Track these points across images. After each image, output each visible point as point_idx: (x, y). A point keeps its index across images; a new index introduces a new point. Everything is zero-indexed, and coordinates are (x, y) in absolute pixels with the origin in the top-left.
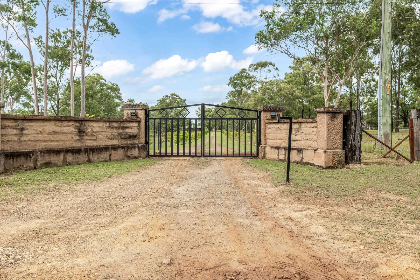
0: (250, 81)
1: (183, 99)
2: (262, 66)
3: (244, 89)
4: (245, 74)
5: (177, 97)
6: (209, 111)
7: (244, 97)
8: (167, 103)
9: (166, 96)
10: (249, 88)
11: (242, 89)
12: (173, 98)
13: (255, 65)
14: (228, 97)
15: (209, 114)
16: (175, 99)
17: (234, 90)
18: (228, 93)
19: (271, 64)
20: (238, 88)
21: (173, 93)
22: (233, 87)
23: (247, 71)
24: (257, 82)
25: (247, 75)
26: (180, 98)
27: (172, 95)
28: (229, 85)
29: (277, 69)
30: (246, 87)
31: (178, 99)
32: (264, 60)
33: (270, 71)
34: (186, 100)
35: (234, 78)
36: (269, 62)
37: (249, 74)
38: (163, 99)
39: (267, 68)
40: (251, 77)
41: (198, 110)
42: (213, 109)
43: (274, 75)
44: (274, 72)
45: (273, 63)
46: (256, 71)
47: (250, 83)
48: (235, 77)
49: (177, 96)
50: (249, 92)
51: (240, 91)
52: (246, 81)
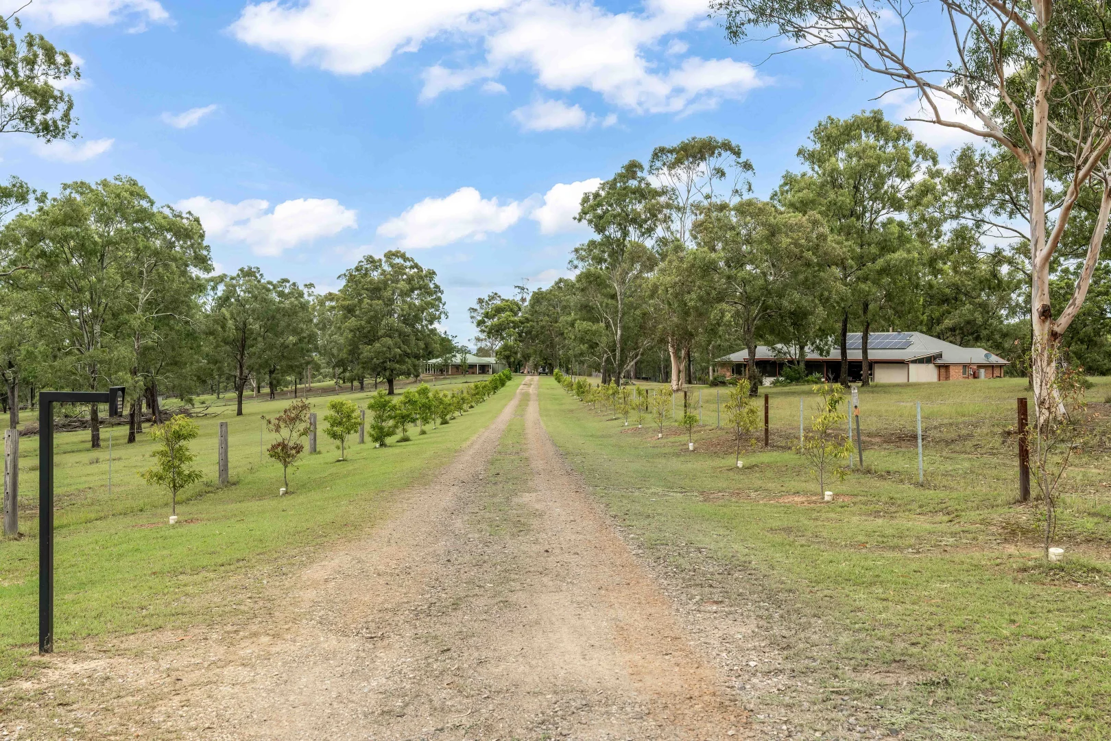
0: (653, 206)
1: (425, 267)
2: (694, 157)
3: (634, 234)
4: (633, 183)
5: (408, 264)
6: (511, 310)
7: (633, 261)
8: (371, 282)
9: (370, 260)
10: (650, 231)
11: (625, 234)
12: (392, 266)
13: (671, 152)
14: (576, 262)
15: (512, 319)
16: (399, 270)
17: (598, 238)
18: (577, 250)
19: (727, 146)
20: (613, 231)
21: (394, 250)
22: (596, 226)
23: (645, 174)
24: (679, 209)
25: (643, 185)
26: (416, 266)
27: (390, 255)
28: (580, 220)
29: (747, 166)
30: (641, 226)
31: (412, 267)
32: (702, 135)
33: (723, 174)
34: (434, 273)
35: (597, 195)
36: (720, 139)
37: (648, 184)
38: (357, 269)
39: (714, 162)
40: (656, 194)
41: (477, 307)
42: (526, 304)
43: (738, 188)
44: (735, 175)
45: (734, 144)
46: (673, 172)
47: (653, 212)
48: (603, 193)
49: (405, 259)
50: (649, 243)
51: (619, 240)
52: (639, 207)
